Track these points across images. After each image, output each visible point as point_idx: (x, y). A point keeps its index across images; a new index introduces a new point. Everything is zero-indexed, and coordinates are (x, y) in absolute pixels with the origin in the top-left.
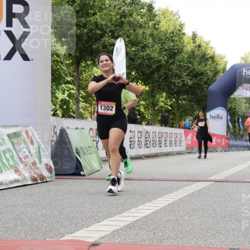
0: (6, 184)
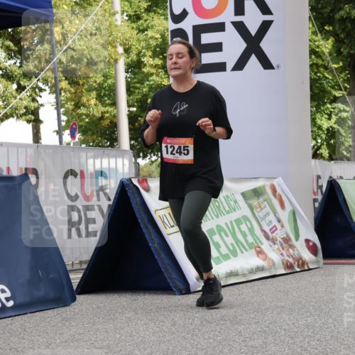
0: (244, 275)
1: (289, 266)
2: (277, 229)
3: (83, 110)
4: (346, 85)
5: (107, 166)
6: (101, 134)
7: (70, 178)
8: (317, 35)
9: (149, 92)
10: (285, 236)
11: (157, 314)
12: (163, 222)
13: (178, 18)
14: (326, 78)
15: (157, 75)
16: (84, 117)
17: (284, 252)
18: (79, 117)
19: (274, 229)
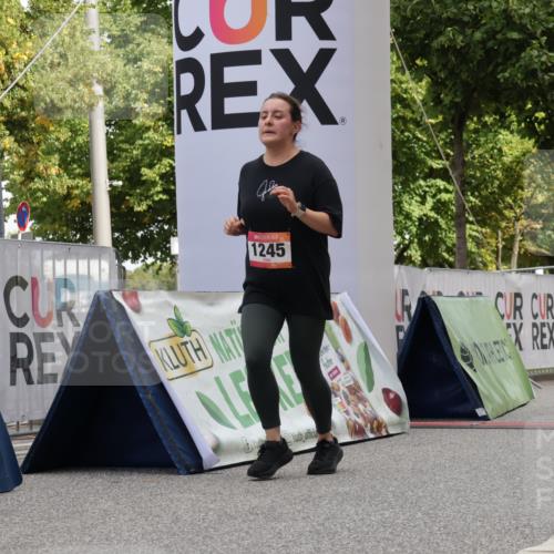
1: (357, 430)
2: (339, 372)
3: (38, 184)
4: (449, 151)
5: (74, 272)
6: (67, 220)
7: (16, 290)
8: (404, 74)
9: (143, 156)
10: (352, 383)
11: (149, 505)
12: (162, 360)
13: (189, 42)
14: (419, 139)
15: (156, 131)
16: (40, 194)
17: (350, 408)
18: (32, 195)
19: (335, 373)
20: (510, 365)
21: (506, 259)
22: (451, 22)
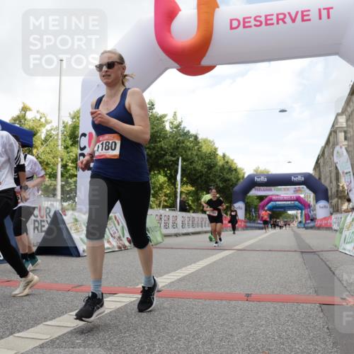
1: (120, 248)
5: (50, 205)
10: (119, 236)
13: (82, 149)
15: (73, 170)
17: (118, 242)
19: (115, 233)
20: (159, 232)
21: (159, 206)
22: (148, 148)
